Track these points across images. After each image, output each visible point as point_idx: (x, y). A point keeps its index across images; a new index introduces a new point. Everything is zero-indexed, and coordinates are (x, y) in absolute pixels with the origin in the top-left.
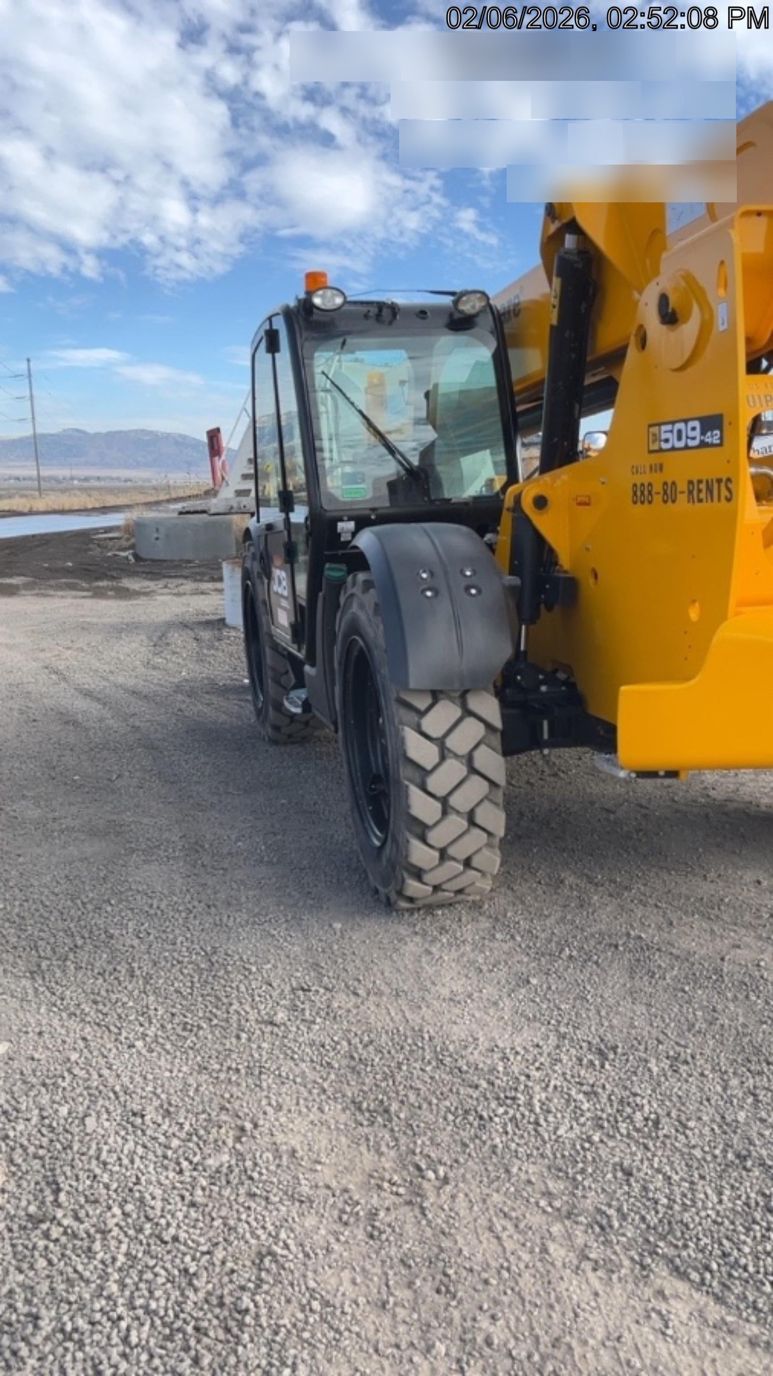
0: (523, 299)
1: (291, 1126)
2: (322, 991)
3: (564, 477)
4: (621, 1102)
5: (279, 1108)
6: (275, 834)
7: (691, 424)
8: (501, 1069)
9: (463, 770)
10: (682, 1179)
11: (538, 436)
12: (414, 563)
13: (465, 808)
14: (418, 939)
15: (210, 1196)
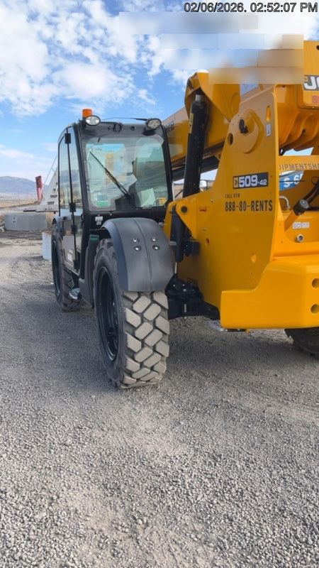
0: (175, 122)
1: (75, 497)
2: (87, 428)
3: (194, 199)
4: (225, 483)
5: (69, 488)
6: (65, 353)
7: (253, 177)
8: (170, 467)
9: (152, 327)
10: (256, 523)
11: (182, 181)
12: (130, 235)
13: (152, 344)
14: (129, 403)
15: (37, 535)
